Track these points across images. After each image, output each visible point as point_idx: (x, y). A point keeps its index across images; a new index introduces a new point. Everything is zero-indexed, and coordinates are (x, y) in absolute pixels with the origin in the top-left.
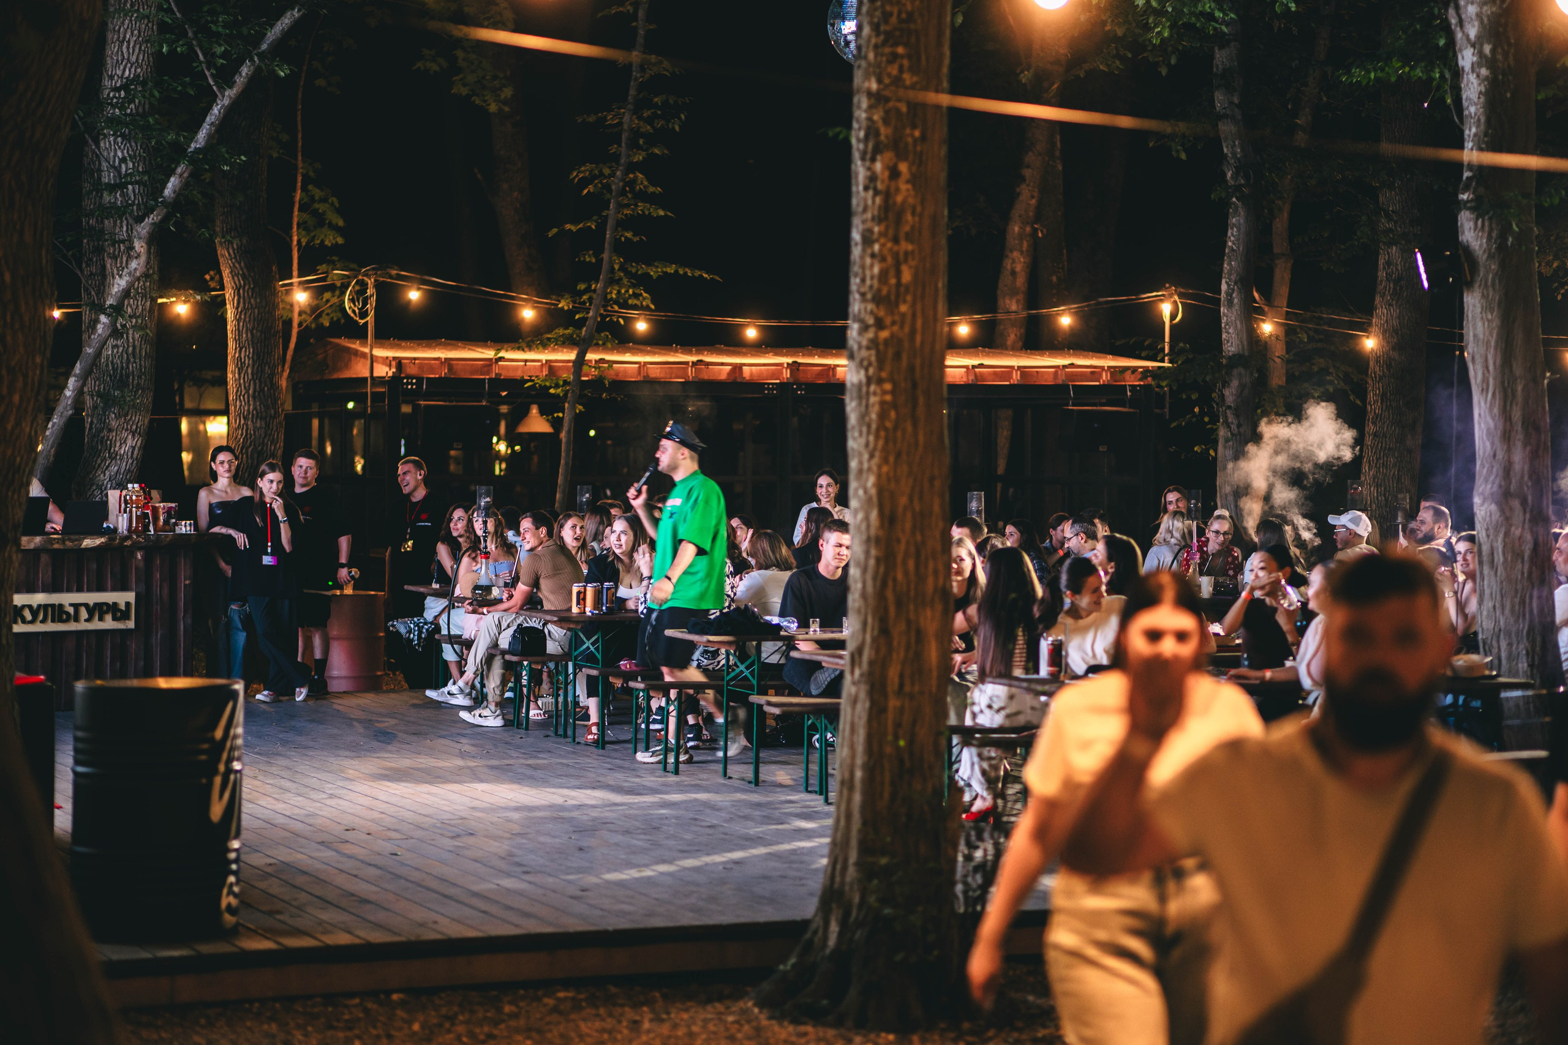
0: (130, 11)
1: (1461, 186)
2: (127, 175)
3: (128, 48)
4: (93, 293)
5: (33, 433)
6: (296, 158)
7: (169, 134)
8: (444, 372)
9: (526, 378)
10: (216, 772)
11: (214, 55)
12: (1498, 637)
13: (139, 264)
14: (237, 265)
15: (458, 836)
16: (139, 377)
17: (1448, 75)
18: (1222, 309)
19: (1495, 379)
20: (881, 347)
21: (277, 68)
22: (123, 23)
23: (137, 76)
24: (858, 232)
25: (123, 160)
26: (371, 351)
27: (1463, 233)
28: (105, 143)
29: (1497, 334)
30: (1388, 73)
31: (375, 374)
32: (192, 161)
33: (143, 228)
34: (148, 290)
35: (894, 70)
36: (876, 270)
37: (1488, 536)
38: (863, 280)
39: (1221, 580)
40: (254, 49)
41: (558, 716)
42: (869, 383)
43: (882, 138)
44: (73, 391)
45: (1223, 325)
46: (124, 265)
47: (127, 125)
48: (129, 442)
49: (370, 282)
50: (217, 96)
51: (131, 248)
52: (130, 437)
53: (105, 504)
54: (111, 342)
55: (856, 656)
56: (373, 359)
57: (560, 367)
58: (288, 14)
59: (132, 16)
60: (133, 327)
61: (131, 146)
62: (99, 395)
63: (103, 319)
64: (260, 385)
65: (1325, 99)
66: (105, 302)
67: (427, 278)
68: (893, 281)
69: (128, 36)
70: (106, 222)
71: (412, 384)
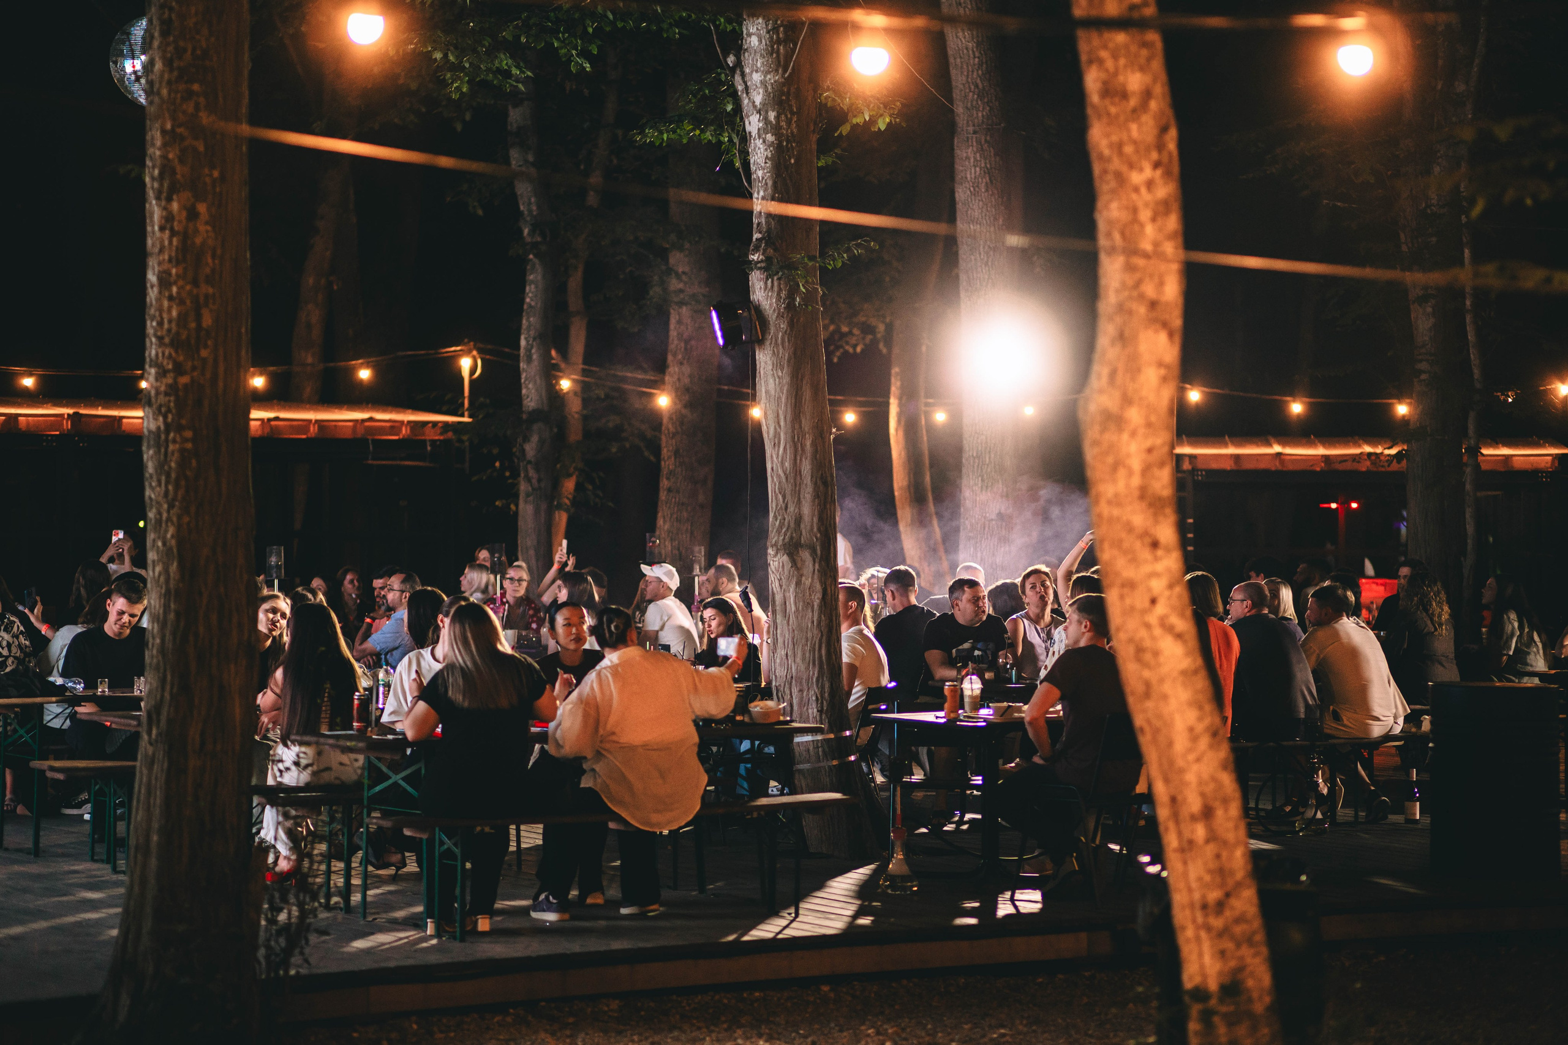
1: (752, 247)
12: (791, 684)
17: (736, 140)
18: (521, 365)
19: (786, 434)
20: (181, 394)
24: (154, 274)
27: (754, 292)
29: (787, 391)
30: (680, 135)
35: (190, 107)
36: (174, 313)
37: (781, 586)
38: (160, 324)
39: (524, 633)
42: (167, 431)
43: (179, 176)
45: (523, 381)
55: (154, 717)
65: (615, 161)
68: (193, 325)
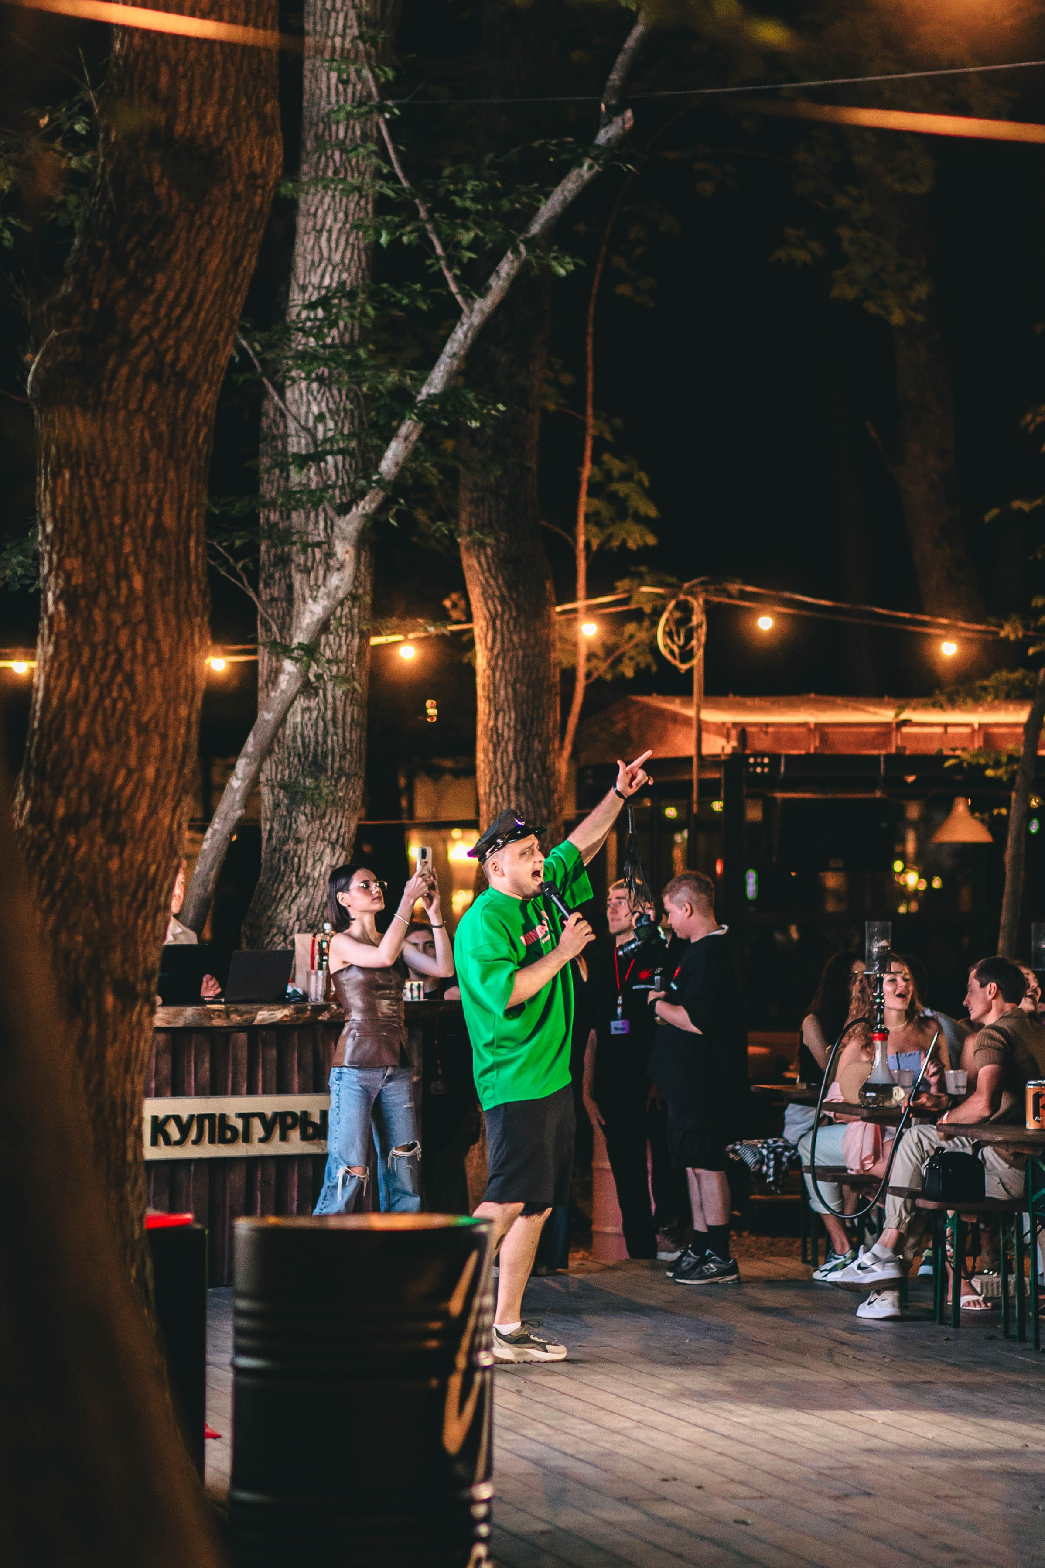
0: (332, 181)
2: (326, 440)
3: (329, 240)
4: (274, 628)
5: (175, 827)
6: (584, 412)
7: (389, 373)
8: (813, 746)
9: (947, 752)
10: (451, 1368)
11: (458, 245)
13: (342, 580)
14: (492, 582)
15: (847, 1496)
16: (343, 757)
21: (554, 263)
22: (321, 202)
23: (342, 284)
25: (320, 418)
26: (698, 712)
28: (294, 393)
31: (705, 751)
32: (423, 415)
33: (348, 523)
34: (356, 619)
40: (520, 233)
41: (1008, 1306)
44: (243, 780)
46: (320, 582)
47: (325, 362)
48: (328, 859)
49: (697, 604)
50: (461, 311)
51: (330, 555)
52: (328, 850)
53: (290, 955)
54: (301, 702)
56: (701, 727)
57: (1002, 734)
58: (574, 174)
59: (335, 189)
60: (333, 678)
61: (332, 396)
62: (283, 786)
63: (289, 666)
64: (526, 771)
66: (291, 640)
67: (788, 595)
69: (329, 222)
70: (294, 515)
71: (763, 765)
